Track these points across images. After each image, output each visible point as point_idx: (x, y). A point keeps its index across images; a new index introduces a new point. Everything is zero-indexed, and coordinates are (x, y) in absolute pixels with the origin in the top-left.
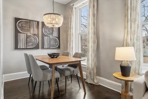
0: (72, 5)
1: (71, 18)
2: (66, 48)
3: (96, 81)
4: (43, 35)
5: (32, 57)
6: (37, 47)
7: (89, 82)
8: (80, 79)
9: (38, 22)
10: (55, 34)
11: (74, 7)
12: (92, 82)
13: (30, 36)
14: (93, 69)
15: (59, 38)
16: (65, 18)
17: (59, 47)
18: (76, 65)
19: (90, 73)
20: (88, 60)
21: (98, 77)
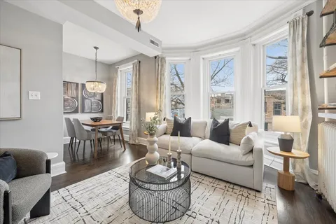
0: (117, 67)
1: (116, 81)
2: (110, 112)
3: (137, 141)
4: (83, 99)
5: (77, 121)
6: (76, 111)
7: (131, 143)
8: (122, 141)
9: (77, 84)
10: (98, 97)
11: (119, 70)
12: (134, 143)
13: (68, 99)
14: (135, 132)
15: (102, 101)
16: (108, 86)
17: (102, 111)
18: (117, 127)
19: (133, 135)
20: (131, 124)
21: (140, 138)
